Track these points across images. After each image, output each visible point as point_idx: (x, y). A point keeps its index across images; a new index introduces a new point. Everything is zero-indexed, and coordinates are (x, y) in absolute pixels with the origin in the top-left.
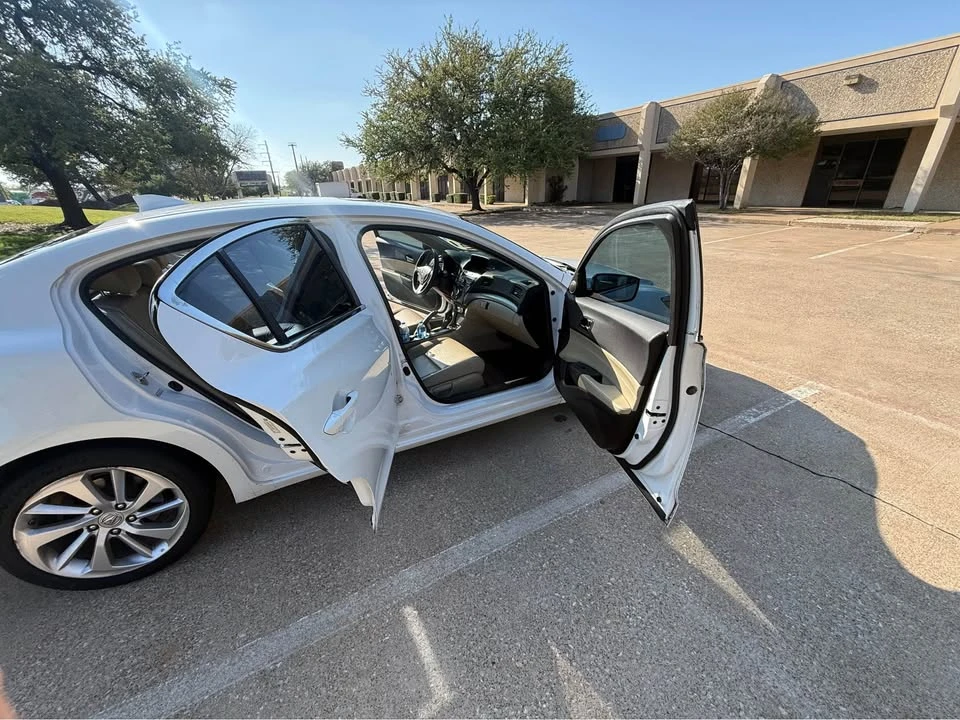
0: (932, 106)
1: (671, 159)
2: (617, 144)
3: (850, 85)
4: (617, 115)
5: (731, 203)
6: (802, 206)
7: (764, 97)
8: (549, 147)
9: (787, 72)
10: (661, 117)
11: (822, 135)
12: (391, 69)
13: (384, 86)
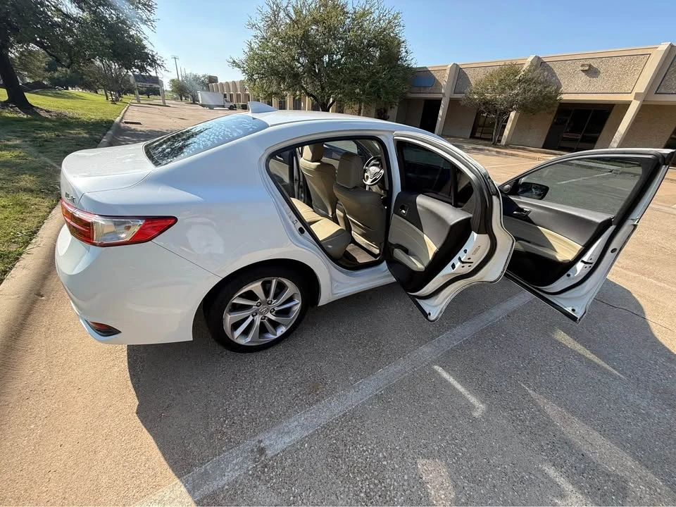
0: (630, 92)
1: (464, 106)
2: (428, 90)
3: (583, 71)
4: (430, 69)
5: (499, 141)
6: (543, 148)
7: (529, 71)
8: (384, 86)
9: (546, 55)
10: (459, 74)
11: (562, 102)
12: (269, 10)
13: (263, 23)
